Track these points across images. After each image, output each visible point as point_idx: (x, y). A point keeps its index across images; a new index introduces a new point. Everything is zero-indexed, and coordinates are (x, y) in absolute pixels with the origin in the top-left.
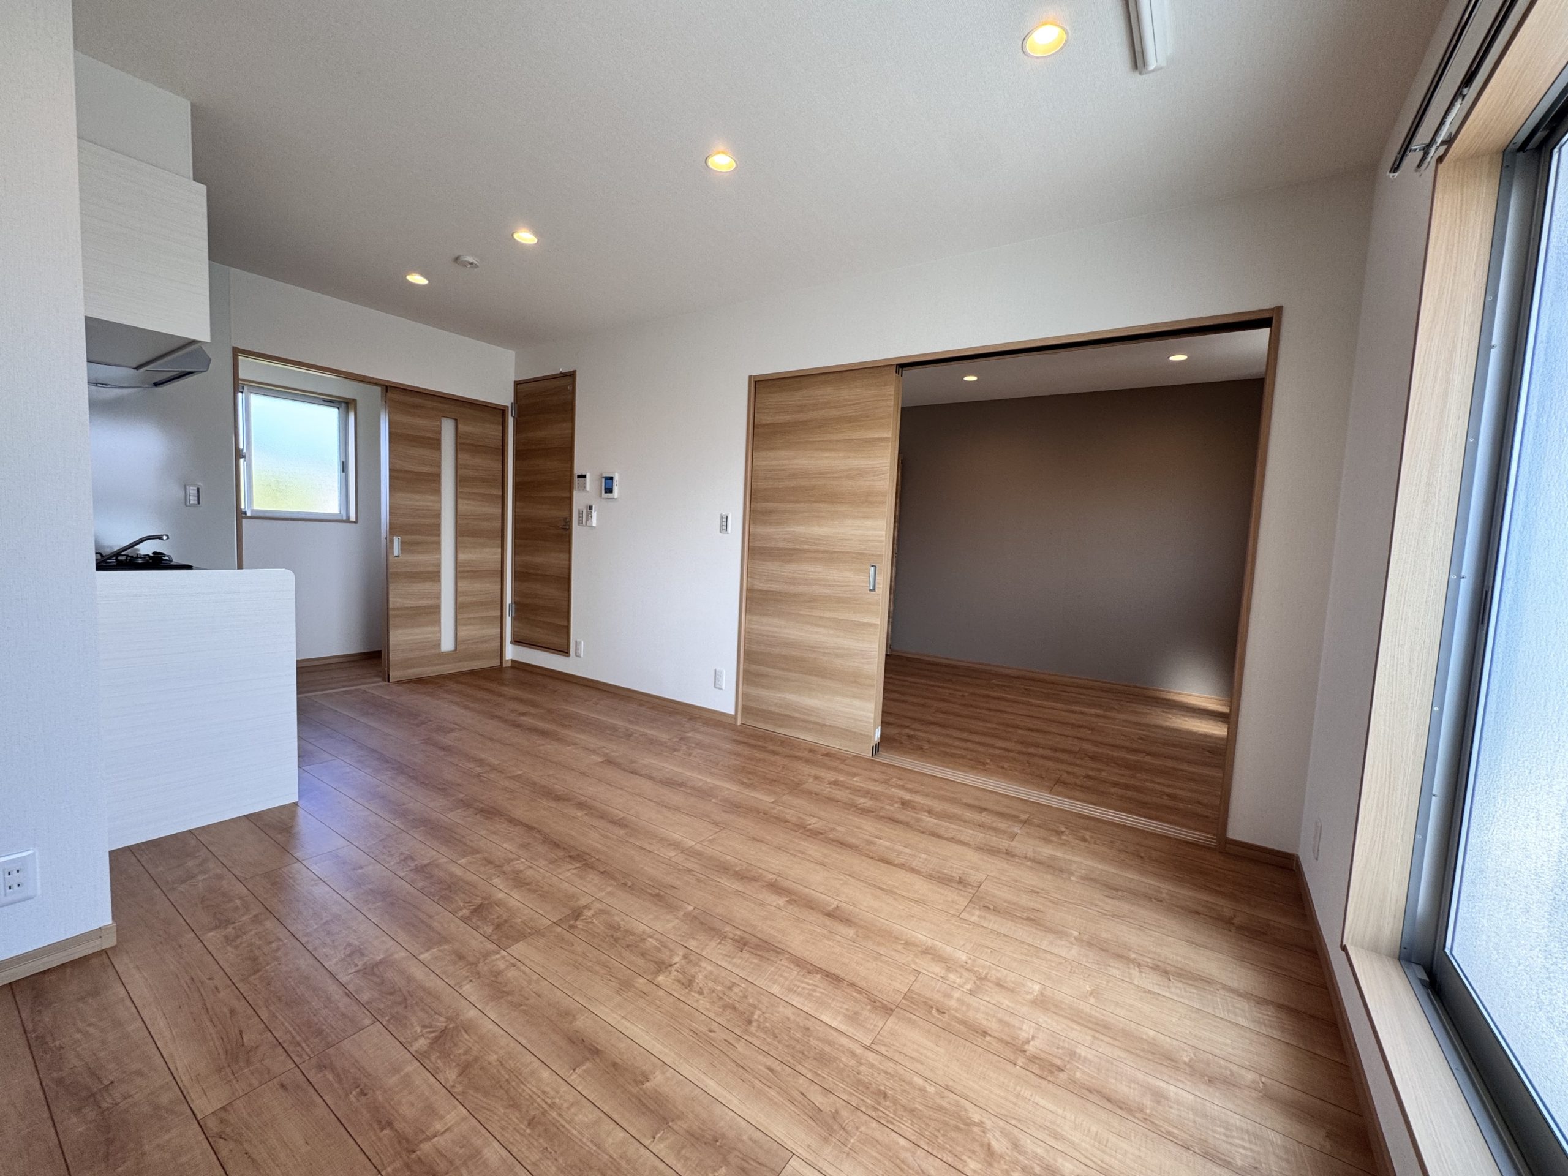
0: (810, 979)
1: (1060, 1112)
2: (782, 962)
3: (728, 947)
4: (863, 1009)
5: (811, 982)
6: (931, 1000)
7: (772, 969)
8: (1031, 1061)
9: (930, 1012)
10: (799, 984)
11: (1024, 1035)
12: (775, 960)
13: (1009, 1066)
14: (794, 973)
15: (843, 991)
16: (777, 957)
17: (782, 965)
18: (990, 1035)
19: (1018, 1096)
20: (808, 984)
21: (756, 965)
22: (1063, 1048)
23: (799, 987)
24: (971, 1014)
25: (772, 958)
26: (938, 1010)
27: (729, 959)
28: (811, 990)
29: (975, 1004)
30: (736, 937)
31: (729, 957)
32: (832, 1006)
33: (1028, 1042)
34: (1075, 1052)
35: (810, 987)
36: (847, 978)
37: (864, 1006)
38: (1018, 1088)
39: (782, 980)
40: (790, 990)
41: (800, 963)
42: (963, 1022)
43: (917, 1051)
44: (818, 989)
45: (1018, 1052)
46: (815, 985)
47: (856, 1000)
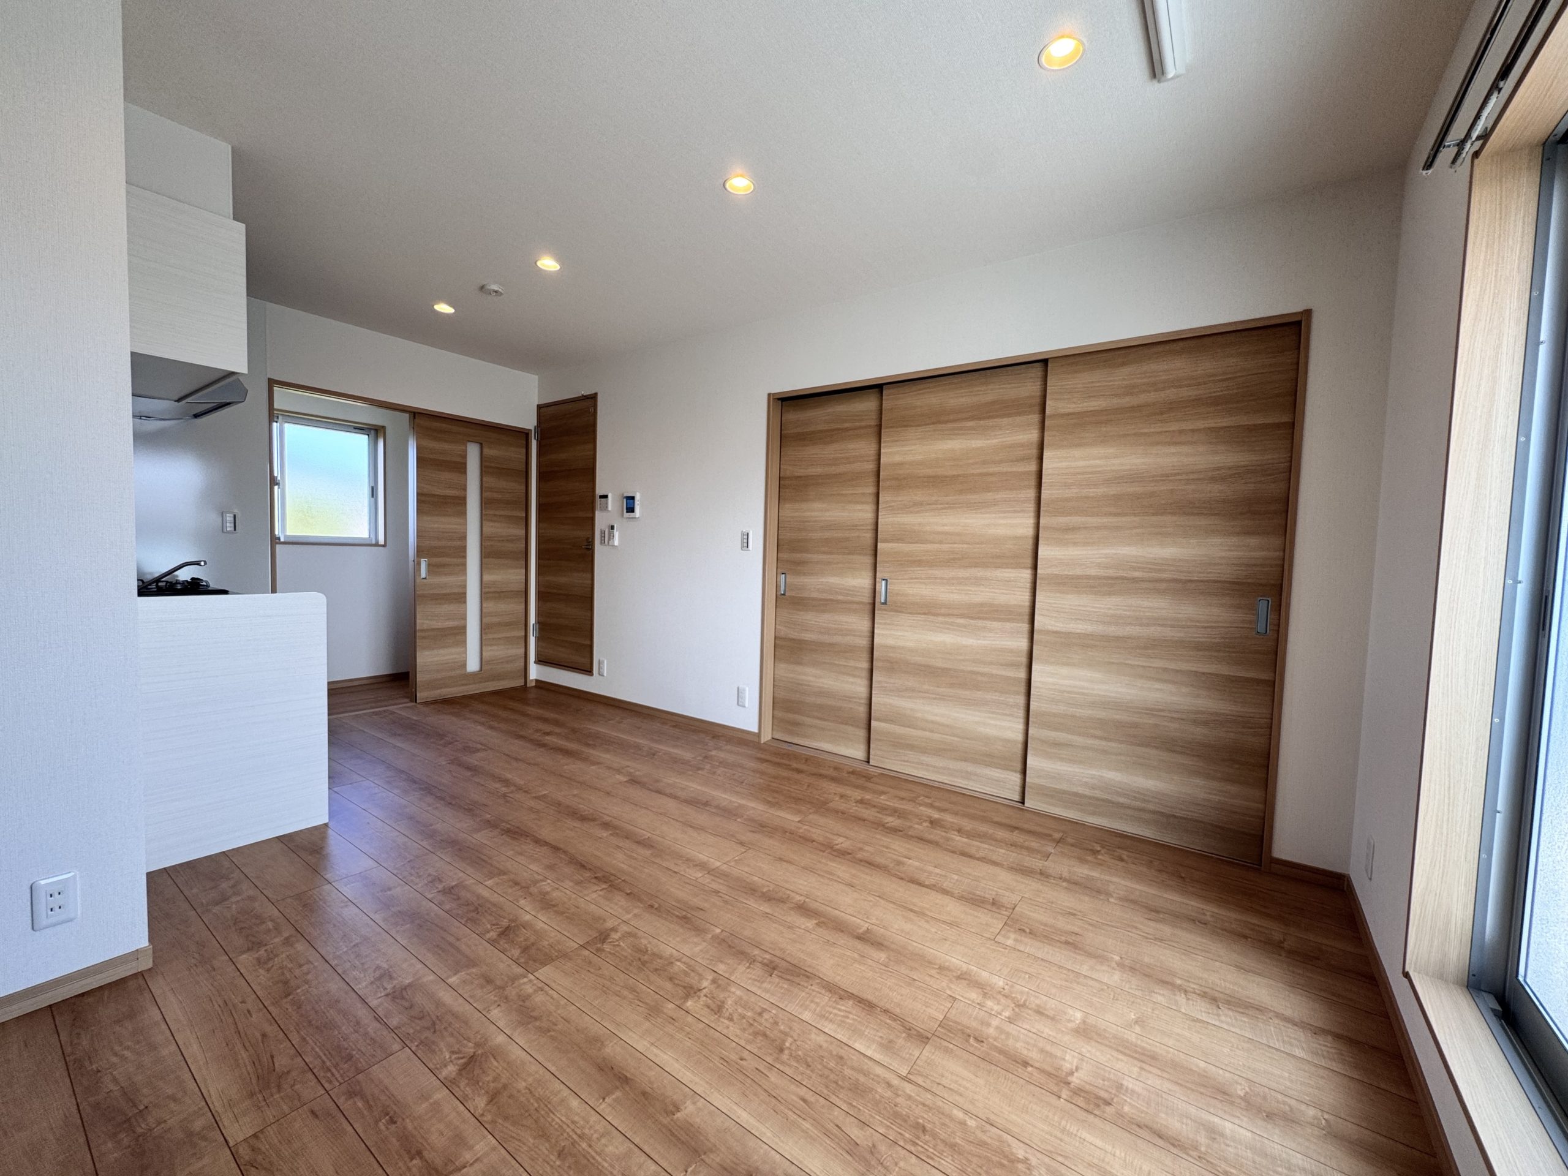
0: (843, 1005)
1: (1109, 1148)
2: (813, 988)
3: (758, 971)
4: (898, 1037)
5: (843, 1008)
6: (968, 1028)
7: (803, 994)
8: (1075, 1093)
9: (967, 1041)
10: (831, 1010)
11: (1067, 1066)
12: (806, 985)
13: (1053, 1100)
14: (825, 999)
15: (877, 1018)
16: (807, 982)
17: (813, 990)
18: (1032, 1066)
19: (1063, 1130)
20: (840, 1010)
21: (786, 989)
22: (1109, 1080)
23: (831, 1013)
24: (1010, 1042)
25: (802, 983)
26: (976, 1039)
27: (758, 984)
28: (843, 1016)
29: (1014, 1032)
30: (765, 961)
31: (759, 981)
32: (866, 1033)
33: (1071, 1073)
34: (1122, 1084)
35: (842, 1014)
36: (881, 1004)
37: (899, 1034)
38: (1063, 1123)
39: (813, 1006)
40: (822, 1016)
41: (831, 988)
42: (1001, 1052)
43: (956, 1082)
44: (851, 1016)
45: (1062, 1084)
46: (846, 1011)
47: (889, 1027)
